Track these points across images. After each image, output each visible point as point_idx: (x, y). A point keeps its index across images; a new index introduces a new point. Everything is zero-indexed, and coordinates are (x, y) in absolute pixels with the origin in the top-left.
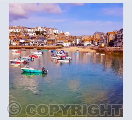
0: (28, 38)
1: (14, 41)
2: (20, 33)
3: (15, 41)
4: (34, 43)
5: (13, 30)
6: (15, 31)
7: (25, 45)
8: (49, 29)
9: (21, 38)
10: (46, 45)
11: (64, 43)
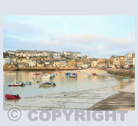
0: (53, 61)
1: (39, 63)
2: (46, 57)
3: (41, 63)
4: (56, 65)
5: (41, 54)
6: (43, 55)
7: (48, 67)
8: (74, 53)
9: (46, 61)
10: (67, 67)
11: (83, 65)
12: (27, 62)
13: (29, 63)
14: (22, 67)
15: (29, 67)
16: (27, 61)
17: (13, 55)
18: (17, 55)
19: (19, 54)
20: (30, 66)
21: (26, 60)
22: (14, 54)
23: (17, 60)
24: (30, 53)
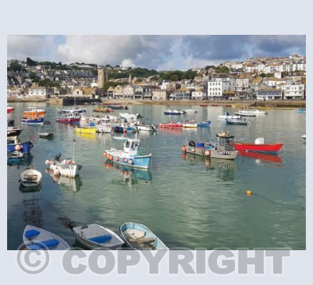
12: (278, 88)
13: (284, 88)
14: (267, 99)
15: (285, 98)
16: (278, 83)
17: (238, 70)
18: (249, 71)
19: (253, 68)
20: (289, 98)
21: (274, 82)
22: (242, 69)
23: (250, 82)
24: (282, 63)
